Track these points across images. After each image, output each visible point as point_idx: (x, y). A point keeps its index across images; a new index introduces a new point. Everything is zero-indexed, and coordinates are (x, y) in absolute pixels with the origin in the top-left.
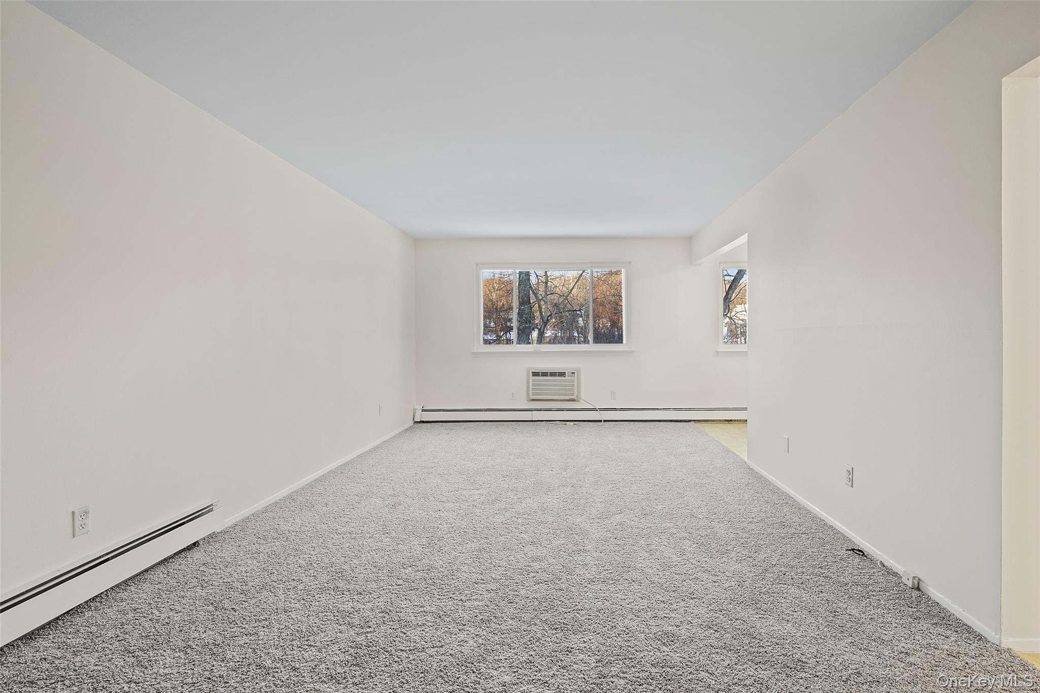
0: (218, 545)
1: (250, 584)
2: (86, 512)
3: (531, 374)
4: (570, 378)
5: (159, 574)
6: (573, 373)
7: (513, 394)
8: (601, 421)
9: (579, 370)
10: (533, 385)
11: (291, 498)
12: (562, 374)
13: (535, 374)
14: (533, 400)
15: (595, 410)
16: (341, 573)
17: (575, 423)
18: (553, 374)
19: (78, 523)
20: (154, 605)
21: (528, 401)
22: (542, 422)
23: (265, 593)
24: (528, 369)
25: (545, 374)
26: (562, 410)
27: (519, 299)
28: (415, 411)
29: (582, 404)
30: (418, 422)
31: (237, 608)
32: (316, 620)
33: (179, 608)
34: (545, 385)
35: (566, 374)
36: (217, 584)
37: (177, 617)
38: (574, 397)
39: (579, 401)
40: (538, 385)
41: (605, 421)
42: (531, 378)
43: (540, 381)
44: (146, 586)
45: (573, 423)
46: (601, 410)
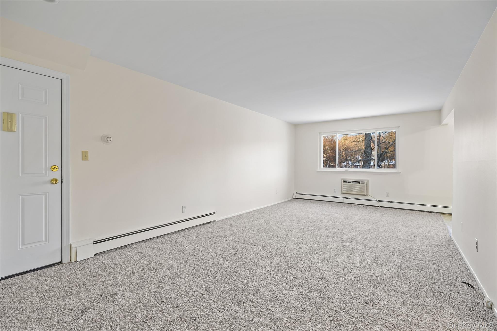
0: (215, 224)
1: (217, 234)
2: (185, 207)
3: (343, 181)
4: (363, 184)
5: (199, 227)
6: (364, 182)
7: (335, 190)
8: (379, 206)
9: (368, 181)
10: (344, 186)
11: (239, 216)
12: (359, 182)
13: (345, 182)
14: (344, 193)
15: (376, 201)
16: (239, 237)
17: (364, 206)
18: (354, 182)
19: (183, 210)
20: (196, 233)
21: (341, 193)
22: (348, 204)
23: (219, 237)
24: (342, 179)
25: (350, 182)
26: (359, 199)
27: (365, 146)
28: (293, 193)
29: (369, 197)
30: (294, 198)
31: (211, 238)
32: (226, 246)
33: (200, 235)
34: (349, 187)
35: (361, 182)
36: (210, 232)
37: (199, 237)
38: (365, 194)
39: (367, 196)
40: (346, 187)
41: (380, 207)
42: (343, 183)
43: (347, 185)
44: (196, 229)
45: (362, 206)
46: (379, 201)
